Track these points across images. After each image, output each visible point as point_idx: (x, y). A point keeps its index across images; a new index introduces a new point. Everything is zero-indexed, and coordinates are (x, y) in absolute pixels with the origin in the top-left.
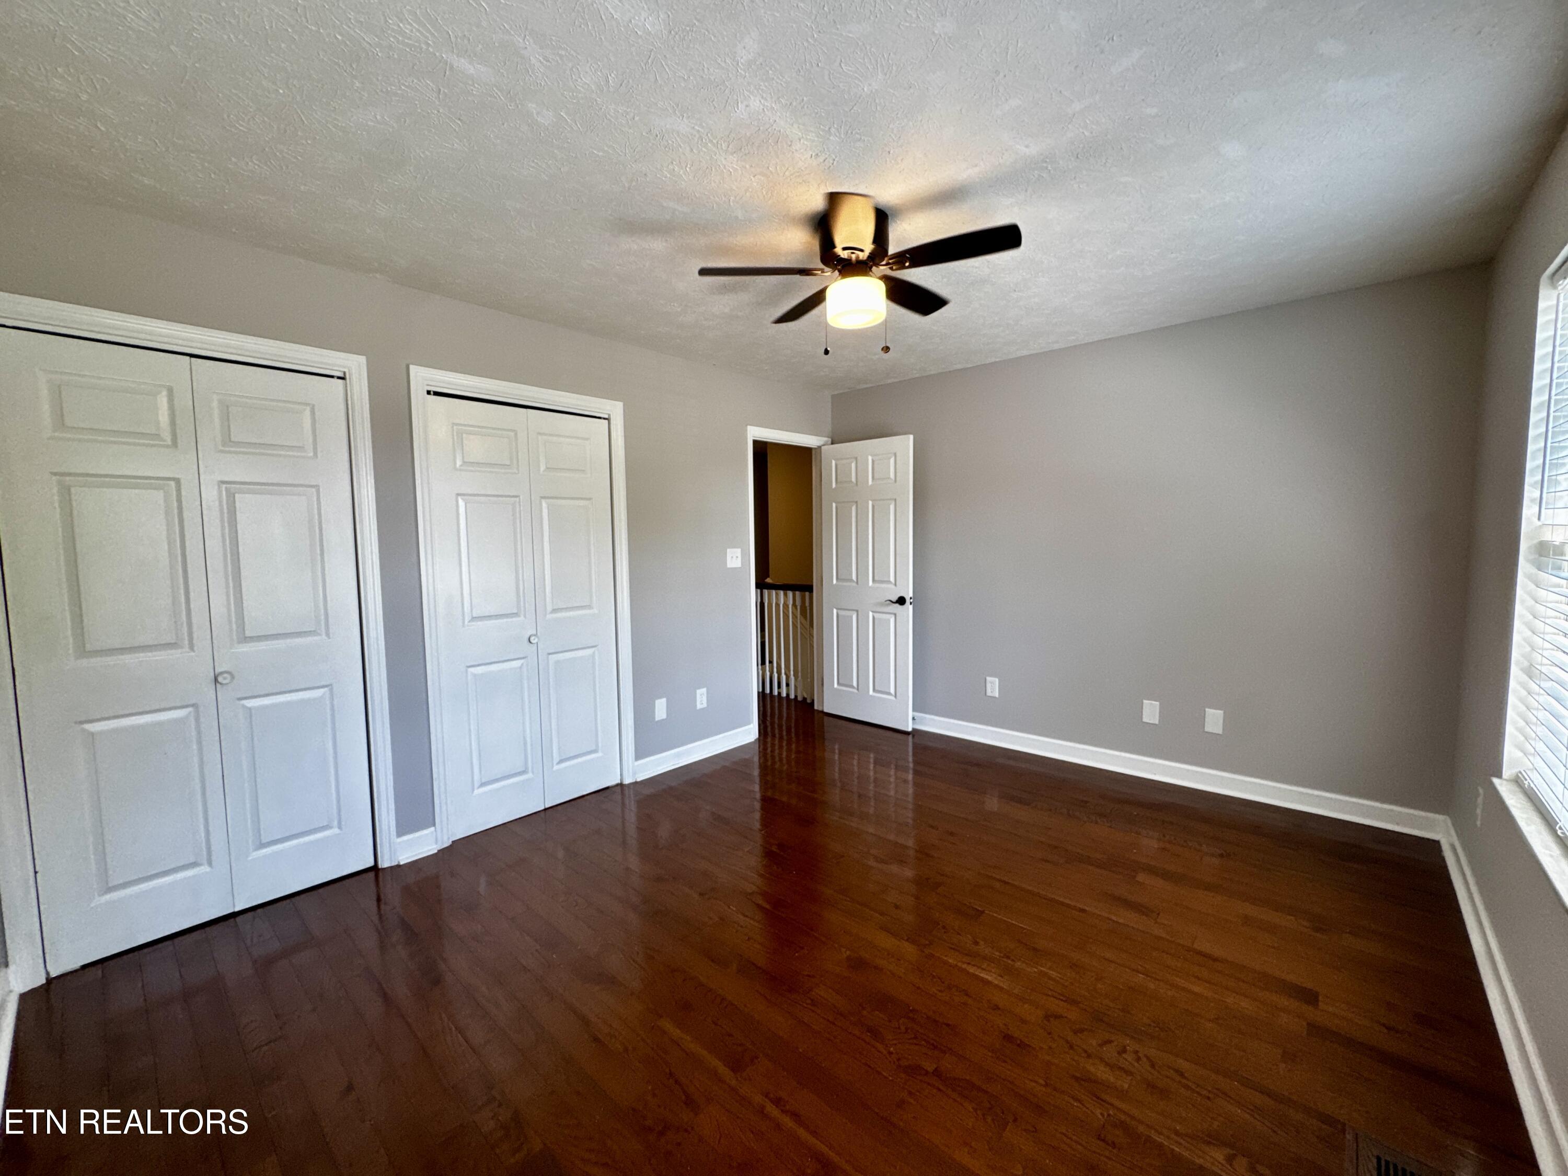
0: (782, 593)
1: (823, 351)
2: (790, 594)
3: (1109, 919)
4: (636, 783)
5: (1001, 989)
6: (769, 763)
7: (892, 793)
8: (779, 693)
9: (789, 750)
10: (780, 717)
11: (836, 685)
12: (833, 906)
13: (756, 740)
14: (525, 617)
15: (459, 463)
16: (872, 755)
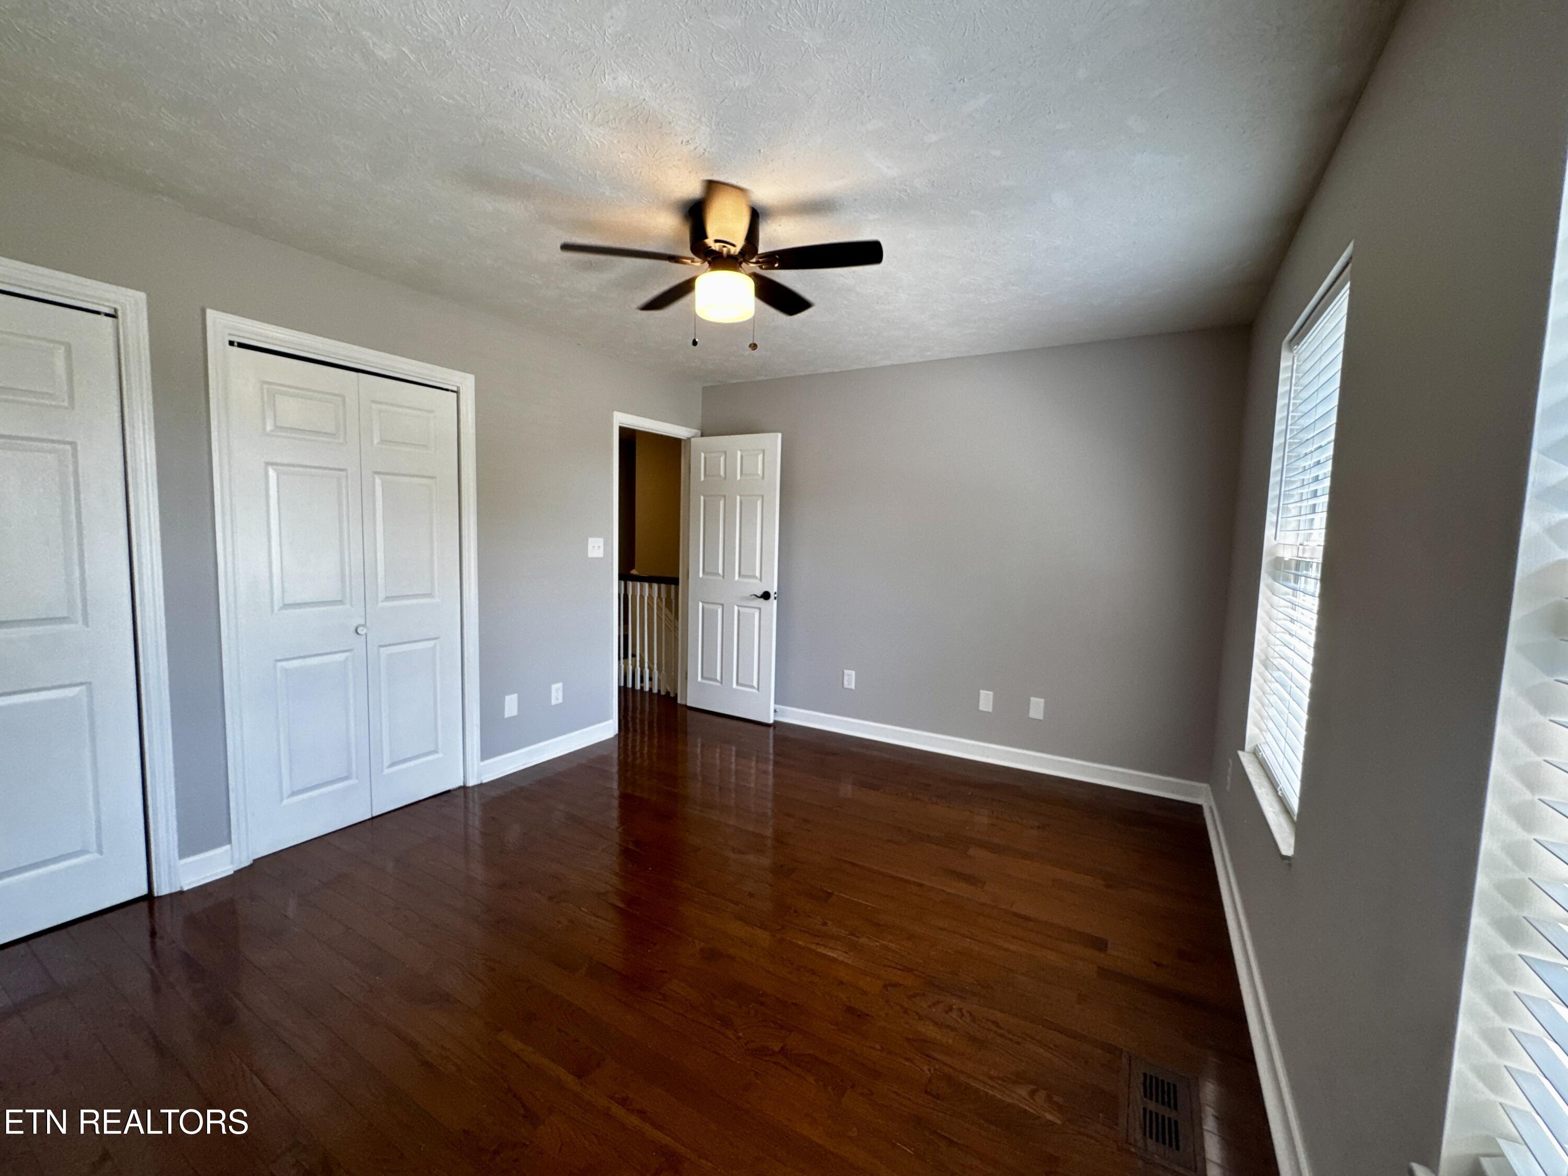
0: (646, 585)
1: (691, 342)
2: (655, 586)
3: (943, 891)
4: (481, 785)
5: (847, 965)
6: (630, 760)
7: (752, 785)
8: (642, 688)
9: (651, 746)
10: (643, 711)
11: (699, 679)
12: (689, 900)
13: (615, 736)
14: (351, 605)
15: (269, 428)
16: (734, 748)
